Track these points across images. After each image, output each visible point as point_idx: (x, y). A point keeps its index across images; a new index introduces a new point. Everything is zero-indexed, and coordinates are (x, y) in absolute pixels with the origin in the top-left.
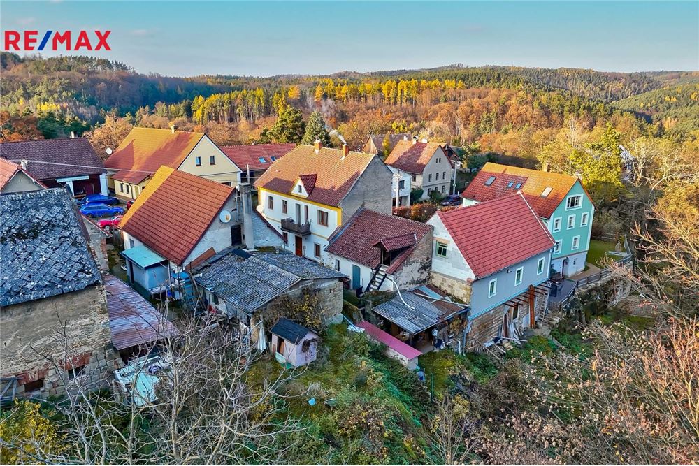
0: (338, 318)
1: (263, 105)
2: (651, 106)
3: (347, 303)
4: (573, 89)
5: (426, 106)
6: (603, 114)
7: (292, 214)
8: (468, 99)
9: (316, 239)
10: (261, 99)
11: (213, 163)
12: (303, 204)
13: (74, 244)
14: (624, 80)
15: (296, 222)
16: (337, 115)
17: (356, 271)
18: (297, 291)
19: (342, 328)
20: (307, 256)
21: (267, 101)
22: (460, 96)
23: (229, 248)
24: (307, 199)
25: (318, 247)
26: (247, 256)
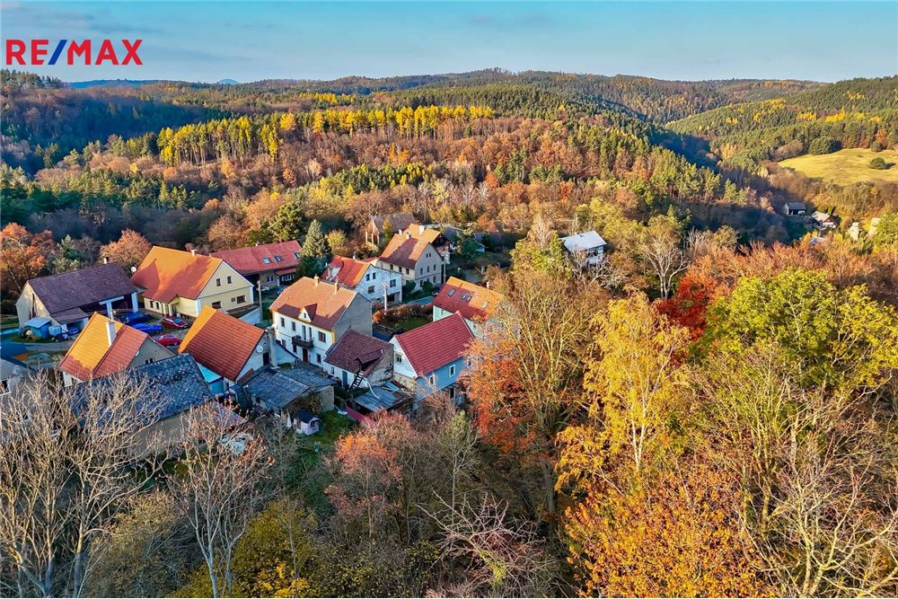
0: (332, 406)
1: (249, 140)
2: (710, 130)
3: (337, 397)
4: (628, 104)
5: (448, 140)
6: (642, 152)
7: (299, 332)
8: (496, 133)
9: (317, 351)
10: (247, 132)
11: (229, 282)
12: (307, 326)
13: (198, 381)
14: (686, 93)
15: (303, 339)
16: (342, 152)
17: (345, 375)
18: (306, 394)
19: (334, 412)
20: (311, 362)
21: (254, 135)
22: (487, 128)
23: (262, 367)
24: (310, 323)
25: (319, 357)
26: (274, 372)
